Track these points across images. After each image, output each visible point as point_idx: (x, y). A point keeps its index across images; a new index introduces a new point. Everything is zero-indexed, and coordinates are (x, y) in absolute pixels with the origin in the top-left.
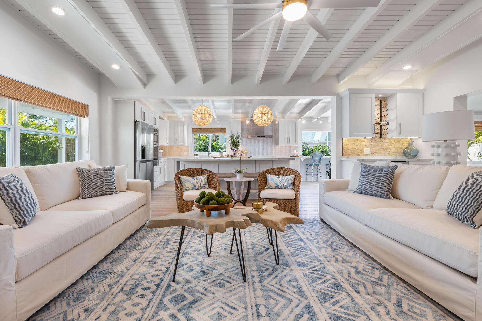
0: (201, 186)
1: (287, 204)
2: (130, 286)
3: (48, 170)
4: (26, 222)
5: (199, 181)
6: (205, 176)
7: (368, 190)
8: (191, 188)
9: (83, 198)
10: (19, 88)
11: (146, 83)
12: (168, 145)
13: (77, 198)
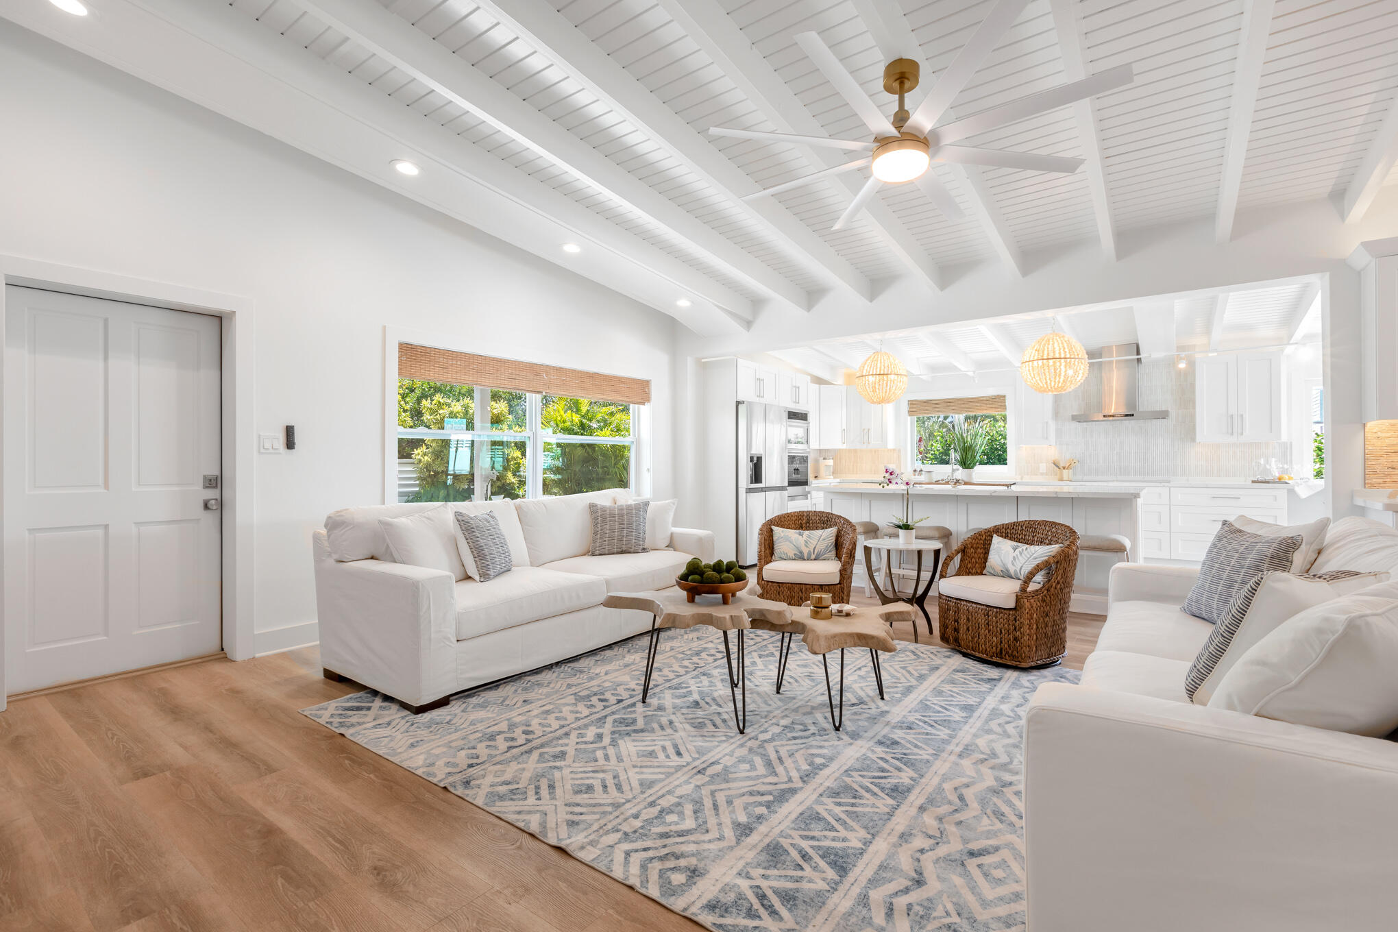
0: (815, 553)
1: (994, 618)
2: (589, 692)
3: (544, 505)
4: (489, 576)
5: (811, 541)
6: (832, 531)
7: (1203, 607)
8: (792, 555)
9: (593, 555)
10: (538, 374)
11: (750, 318)
12: (844, 447)
13: (585, 555)
